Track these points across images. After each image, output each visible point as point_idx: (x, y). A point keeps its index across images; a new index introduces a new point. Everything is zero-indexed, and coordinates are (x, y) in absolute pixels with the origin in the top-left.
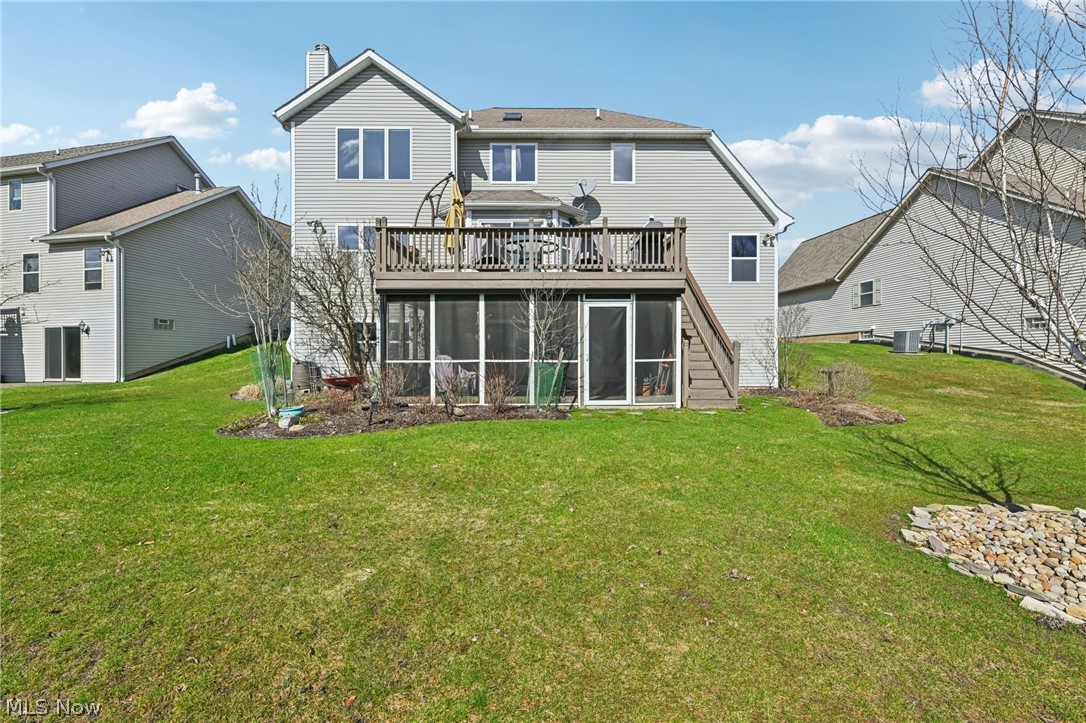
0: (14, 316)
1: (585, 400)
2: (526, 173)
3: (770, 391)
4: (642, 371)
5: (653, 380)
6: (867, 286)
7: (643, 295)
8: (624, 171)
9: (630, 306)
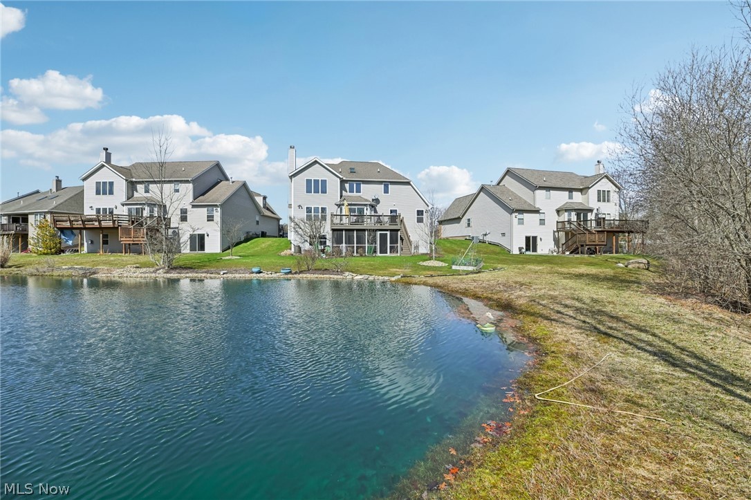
0: (176, 230)
1: (378, 254)
2: (358, 191)
3: (427, 254)
4: (391, 248)
5: (393, 249)
6: (469, 220)
7: (391, 230)
8: (386, 191)
9: (388, 233)
